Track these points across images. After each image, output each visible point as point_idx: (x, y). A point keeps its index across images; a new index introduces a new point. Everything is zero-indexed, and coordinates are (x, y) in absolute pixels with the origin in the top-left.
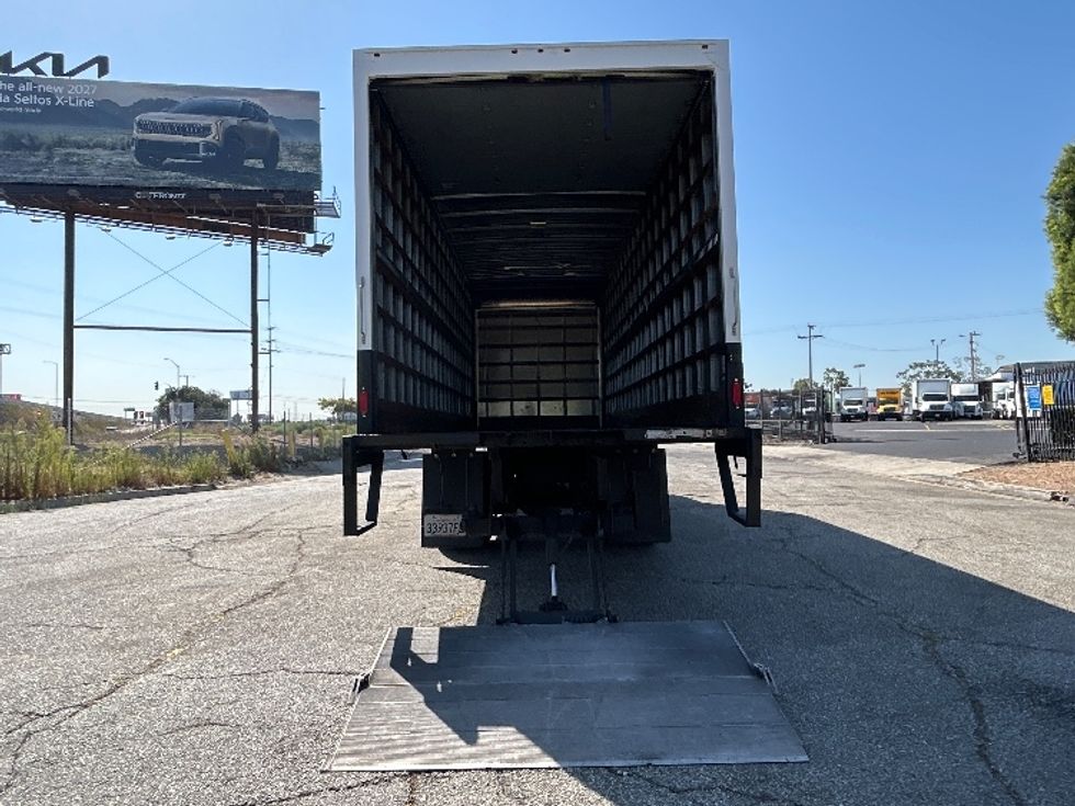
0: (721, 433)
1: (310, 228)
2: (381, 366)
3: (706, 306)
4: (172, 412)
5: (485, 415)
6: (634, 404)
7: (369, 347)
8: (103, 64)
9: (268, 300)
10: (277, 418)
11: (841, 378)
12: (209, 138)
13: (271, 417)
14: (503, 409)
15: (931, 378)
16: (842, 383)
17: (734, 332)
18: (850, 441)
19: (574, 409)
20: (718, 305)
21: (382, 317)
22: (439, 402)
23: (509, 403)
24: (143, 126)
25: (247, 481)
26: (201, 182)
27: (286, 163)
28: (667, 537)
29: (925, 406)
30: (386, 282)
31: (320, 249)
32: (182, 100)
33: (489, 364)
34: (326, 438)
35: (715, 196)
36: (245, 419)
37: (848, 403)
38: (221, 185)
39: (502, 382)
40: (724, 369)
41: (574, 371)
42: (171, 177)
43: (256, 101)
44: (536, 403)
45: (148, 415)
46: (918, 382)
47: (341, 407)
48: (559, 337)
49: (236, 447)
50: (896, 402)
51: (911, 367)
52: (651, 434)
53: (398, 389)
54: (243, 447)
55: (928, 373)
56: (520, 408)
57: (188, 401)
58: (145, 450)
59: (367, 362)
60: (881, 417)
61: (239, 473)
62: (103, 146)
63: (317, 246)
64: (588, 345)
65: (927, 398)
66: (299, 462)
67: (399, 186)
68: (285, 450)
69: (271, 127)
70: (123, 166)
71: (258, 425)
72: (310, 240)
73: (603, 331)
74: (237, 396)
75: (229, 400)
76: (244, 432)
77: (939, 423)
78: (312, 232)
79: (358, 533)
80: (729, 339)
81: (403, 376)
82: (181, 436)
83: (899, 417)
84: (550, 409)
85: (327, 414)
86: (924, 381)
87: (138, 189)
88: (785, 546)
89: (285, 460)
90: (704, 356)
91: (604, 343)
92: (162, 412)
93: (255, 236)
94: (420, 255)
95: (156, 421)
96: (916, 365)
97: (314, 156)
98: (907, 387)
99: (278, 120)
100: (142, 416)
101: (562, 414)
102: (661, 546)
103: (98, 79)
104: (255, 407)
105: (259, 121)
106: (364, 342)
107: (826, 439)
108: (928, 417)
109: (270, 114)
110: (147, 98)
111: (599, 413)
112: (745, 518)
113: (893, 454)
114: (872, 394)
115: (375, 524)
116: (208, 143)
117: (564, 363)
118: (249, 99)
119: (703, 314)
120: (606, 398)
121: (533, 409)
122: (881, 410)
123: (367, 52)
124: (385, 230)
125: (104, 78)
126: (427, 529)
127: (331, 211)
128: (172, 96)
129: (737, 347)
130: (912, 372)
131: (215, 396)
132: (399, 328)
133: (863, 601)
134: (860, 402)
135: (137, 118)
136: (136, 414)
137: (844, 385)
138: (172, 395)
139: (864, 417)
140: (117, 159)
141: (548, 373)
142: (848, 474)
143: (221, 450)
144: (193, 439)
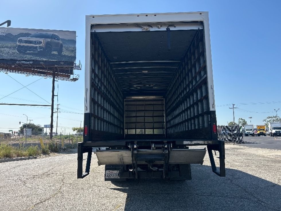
0: (210, 142)
1: (72, 73)
2: (93, 118)
3: (202, 98)
4: (24, 131)
5: (127, 134)
6: (177, 131)
7: (88, 111)
8: (9, 23)
9: (57, 96)
10: (59, 134)
11: (244, 122)
12: (41, 45)
13: (57, 133)
14: (133, 132)
15: (274, 122)
16: (245, 123)
17: (213, 107)
18: (249, 143)
19: (156, 132)
20: (207, 98)
21: (93, 102)
22: (112, 130)
23: (135, 130)
24: (21, 41)
25: (47, 155)
26: (38, 58)
27: (65, 53)
28: (190, 178)
29: (274, 131)
30: (95, 90)
31: (75, 80)
32: (33, 33)
33: (129, 117)
34: (74, 141)
35: (205, 62)
36: (48, 134)
37: (247, 130)
38: (44, 59)
39: (132, 123)
40: (210, 119)
41: (156, 119)
42: (28, 57)
43: (56, 34)
44: (144, 130)
45: (17, 133)
46: (271, 123)
47: (79, 130)
48: (151, 108)
49: (44, 144)
50: (264, 130)
51: (268, 118)
52: (185, 143)
53: (98, 126)
54: (47, 144)
55: (274, 120)
56: (138, 131)
57: (30, 128)
58: (14, 145)
59: (87, 117)
60: (259, 135)
61: (45, 153)
62: (7, 47)
63: (74, 78)
64: (161, 111)
65: (274, 128)
66: (65, 149)
67: (100, 59)
68: (61, 145)
69: (61, 42)
70: (13, 53)
71: (52, 136)
72: (72, 77)
73: (166, 106)
74: (46, 126)
75: (43, 128)
76: (48, 139)
77: (279, 137)
78: (73, 74)
79: (82, 177)
80: (211, 109)
81: (100, 121)
82: (26, 140)
83: (265, 135)
84: (149, 132)
85: (75, 132)
86: (272, 123)
87: (17, 60)
88: (231, 181)
89: (60, 148)
90: (202, 115)
91: (166, 110)
92: (22, 131)
93: (54, 76)
94: (106, 82)
95: (19, 135)
96: (270, 117)
97: (74, 51)
98: (267, 125)
99: (63, 40)
100: (15, 133)
101: (152, 133)
102: (188, 181)
103: (7, 27)
104: (51, 130)
105: (57, 40)
106: (87, 110)
107: (241, 142)
108: (275, 135)
109: (60, 37)
110: (22, 32)
111: (165, 133)
112: (219, 173)
113: (265, 148)
114: (255, 127)
115: (89, 174)
116: (40, 46)
117: (153, 117)
118: (54, 33)
119: (201, 101)
120: (167, 128)
121: (143, 132)
122: (258, 132)
123: (90, 16)
124: (95, 74)
125: (9, 27)
126: (107, 175)
127: (79, 68)
128: (30, 32)
129: (214, 112)
130: (268, 120)
131: (39, 127)
132: (99, 105)
133: (263, 204)
134: (251, 130)
135: (18, 39)
136: (12, 133)
137: (245, 124)
138: (25, 126)
139: (253, 135)
140: (11, 51)
141: (148, 120)
142: (250, 155)
143: (39, 145)
144: (31, 141)
